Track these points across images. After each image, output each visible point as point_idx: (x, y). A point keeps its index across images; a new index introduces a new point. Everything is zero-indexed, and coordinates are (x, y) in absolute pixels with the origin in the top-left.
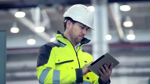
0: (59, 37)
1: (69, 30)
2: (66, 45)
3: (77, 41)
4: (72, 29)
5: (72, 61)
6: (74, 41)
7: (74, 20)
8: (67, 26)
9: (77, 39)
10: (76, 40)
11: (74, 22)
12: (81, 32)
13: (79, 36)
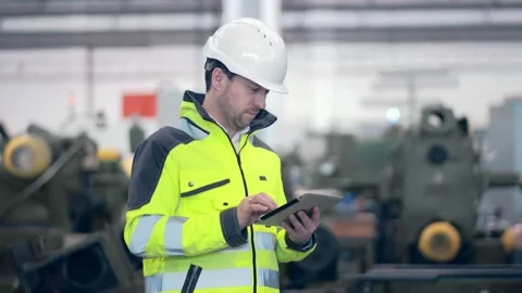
0: (189, 109)
1: (218, 94)
2: (208, 133)
3: (239, 124)
4: (226, 92)
5: (227, 181)
6: (231, 122)
7: (231, 70)
8: (214, 83)
9: (240, 118)
10: (238, 122)
11: (231, 76)
12: (252, 102)
13: (247, 111)
